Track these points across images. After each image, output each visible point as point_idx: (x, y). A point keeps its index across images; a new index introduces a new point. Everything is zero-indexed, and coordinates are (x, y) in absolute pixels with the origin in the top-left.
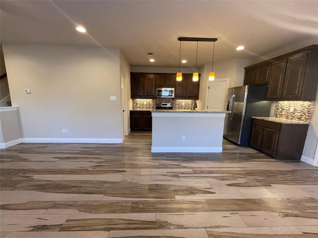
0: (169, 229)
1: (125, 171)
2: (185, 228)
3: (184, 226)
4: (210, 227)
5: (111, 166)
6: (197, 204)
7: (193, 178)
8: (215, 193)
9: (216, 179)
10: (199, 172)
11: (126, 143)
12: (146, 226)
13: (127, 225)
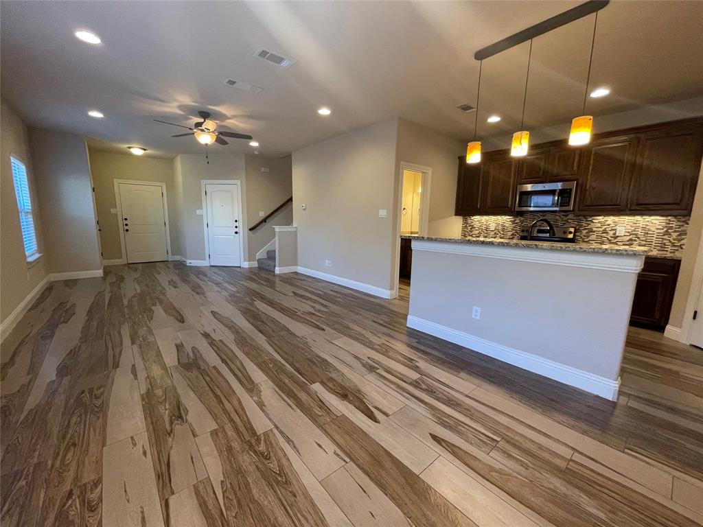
0: (251, 397)
1: (323, 330)
2: (263, 411)
3: (264, 407)
4: (281, 432)
5: (322, 319)
6: (321, 408)
7: (393, 386)
9: (433, 415)
10: (424, 386)
11: (396, 302)
12: (243, 380)
13: (236, 368)
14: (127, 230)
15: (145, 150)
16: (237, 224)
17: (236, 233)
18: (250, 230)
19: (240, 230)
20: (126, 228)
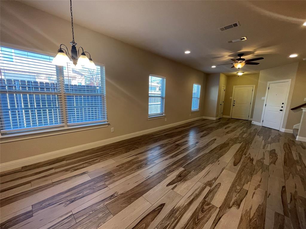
6: (170, 171)
8: (167, 186)
14: (234, 105)
15: (243, 72)
16: (283, 105)
17: (281, 110)
18: (292, 109)
19: (284, 109)
20: (234, 104)
